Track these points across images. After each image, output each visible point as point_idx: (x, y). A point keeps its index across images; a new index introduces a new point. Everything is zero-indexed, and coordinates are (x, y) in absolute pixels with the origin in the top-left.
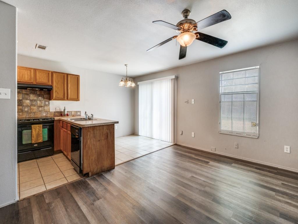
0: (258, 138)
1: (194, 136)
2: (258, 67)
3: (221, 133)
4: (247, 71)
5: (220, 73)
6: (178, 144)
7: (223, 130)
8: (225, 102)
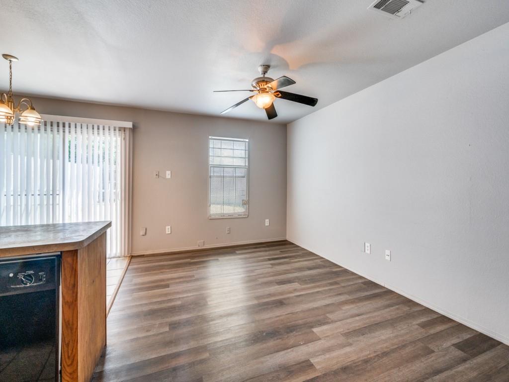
0: (248, 216)
1: (170, 233)
2: (247, 140)
3: (212, 218)
4: (235, 142)
5: (210, 137)
6: (135, 255)
7: (213, 215)
8: (214, 176)
